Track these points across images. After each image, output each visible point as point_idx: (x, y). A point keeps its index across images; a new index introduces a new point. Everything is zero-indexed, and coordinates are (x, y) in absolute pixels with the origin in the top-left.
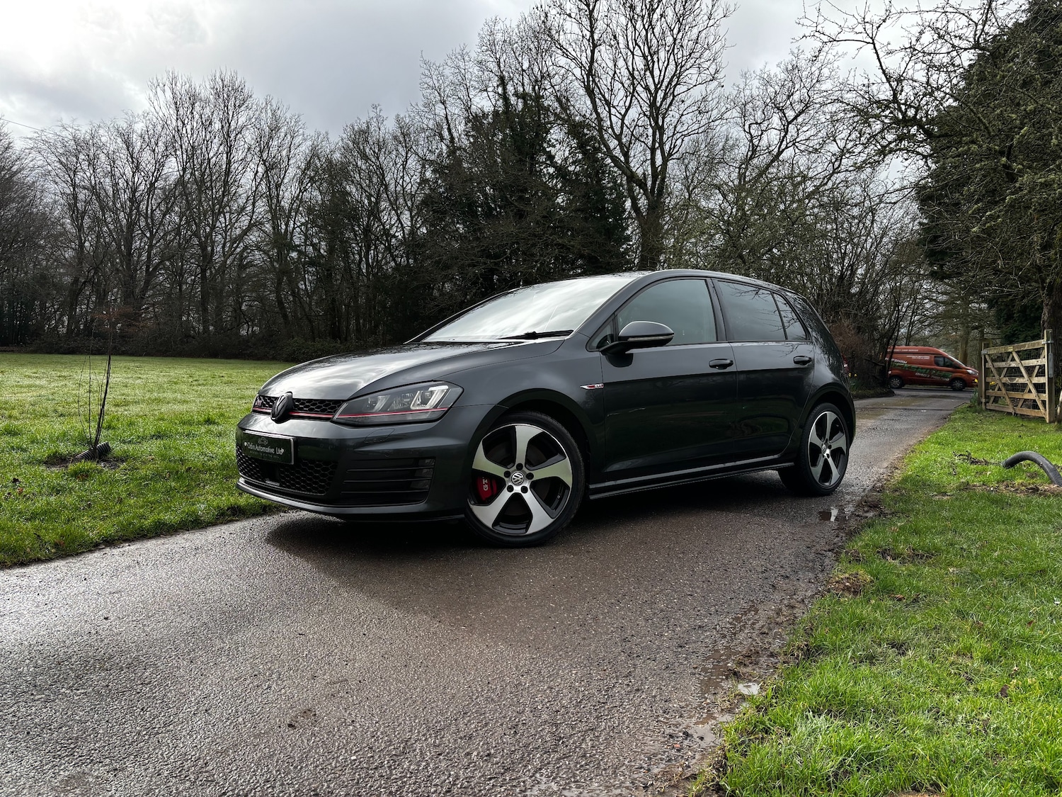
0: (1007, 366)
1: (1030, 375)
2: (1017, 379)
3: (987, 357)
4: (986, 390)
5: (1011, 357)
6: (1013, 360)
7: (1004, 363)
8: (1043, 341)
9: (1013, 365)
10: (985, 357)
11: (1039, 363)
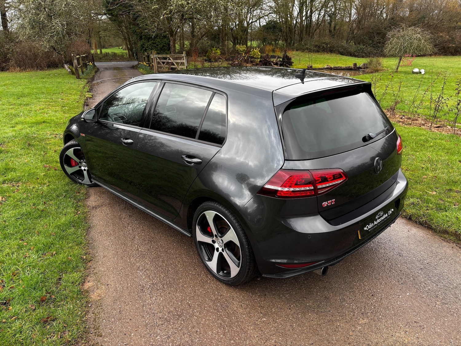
0: (167, 61)
1: (178, 65)
2: (172, 66)
3: (157, 58)
4: (158, 69)
5: (168, 59)
6: (170, 59)
7: (165, 60)
8: (184, 55)
9: (170, 61)
10: (156, 58)
11: (181, 62)
